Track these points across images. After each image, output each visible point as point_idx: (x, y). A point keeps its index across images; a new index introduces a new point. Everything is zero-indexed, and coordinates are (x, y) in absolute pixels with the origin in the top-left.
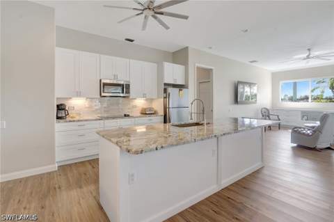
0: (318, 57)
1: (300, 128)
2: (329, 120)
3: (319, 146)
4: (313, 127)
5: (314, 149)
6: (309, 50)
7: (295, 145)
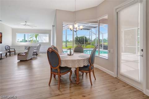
0: (29, 25)
1: (21, 53)
2: (30, 49)
3: (28, 59)
4: (26, 52)
5: (26, 61)
6: (26, 22)
7: (19, 61)
